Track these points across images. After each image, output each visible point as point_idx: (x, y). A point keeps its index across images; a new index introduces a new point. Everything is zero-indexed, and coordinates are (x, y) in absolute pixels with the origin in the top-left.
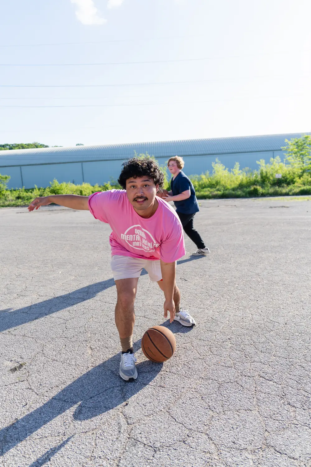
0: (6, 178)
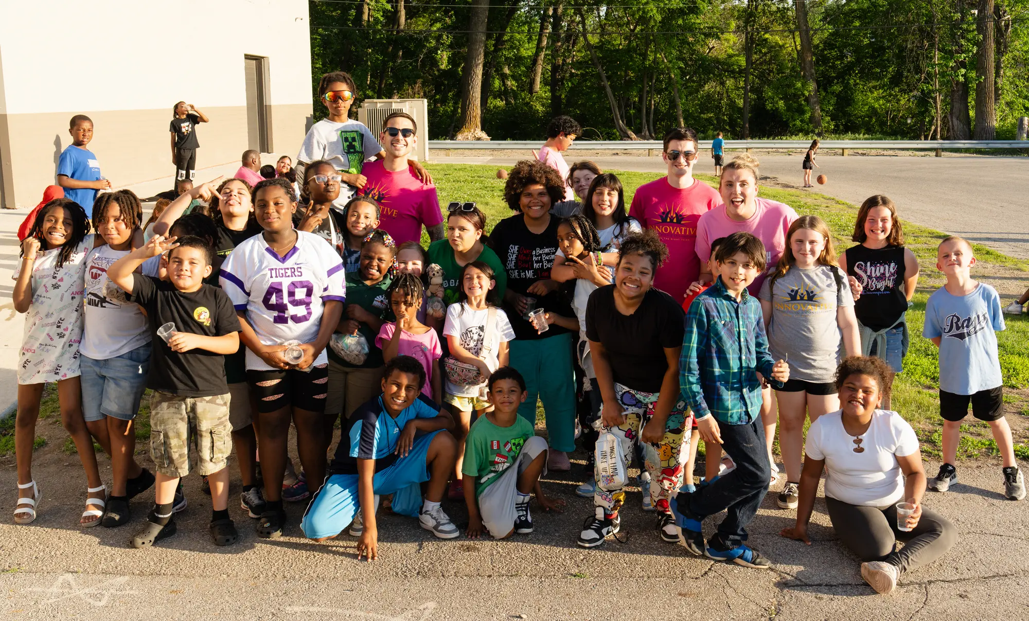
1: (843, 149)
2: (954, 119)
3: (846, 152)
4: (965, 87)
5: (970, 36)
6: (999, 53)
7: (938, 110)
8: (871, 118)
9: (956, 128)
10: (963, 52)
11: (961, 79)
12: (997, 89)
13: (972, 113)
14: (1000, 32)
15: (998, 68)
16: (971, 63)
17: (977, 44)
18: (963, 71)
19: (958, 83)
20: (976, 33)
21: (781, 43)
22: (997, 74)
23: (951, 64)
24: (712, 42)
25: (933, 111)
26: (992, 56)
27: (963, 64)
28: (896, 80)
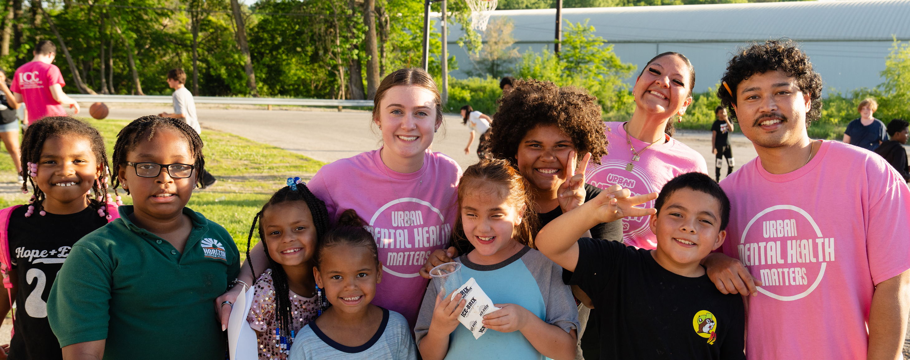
0: (629, 68)
1: (268, 105)
2: (353, 86)
3: (271, 107)
4: (358, 63)
5: (359, 27)
6: (382, 41)
7: (342, 80)
8: (299, 86)
9: (354, 92)
10: (355, 38)
11: (356, 57)
12: (382, 67)
13: (365, 83)
14: (381, 26)
15: (382, 51)
16: (362, 46)
17: (364, 32)
18: (356, 51)
19: (353, 60)
20: (363, 25)
21: (224, 25)
22: (382, 56)
23: (348, 46)
24: (166, 21)
25: (339, 80)
26: (375, 41)
27: (356, 47)
28: (315, 58)
